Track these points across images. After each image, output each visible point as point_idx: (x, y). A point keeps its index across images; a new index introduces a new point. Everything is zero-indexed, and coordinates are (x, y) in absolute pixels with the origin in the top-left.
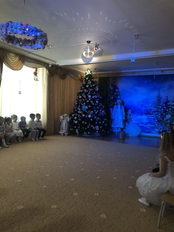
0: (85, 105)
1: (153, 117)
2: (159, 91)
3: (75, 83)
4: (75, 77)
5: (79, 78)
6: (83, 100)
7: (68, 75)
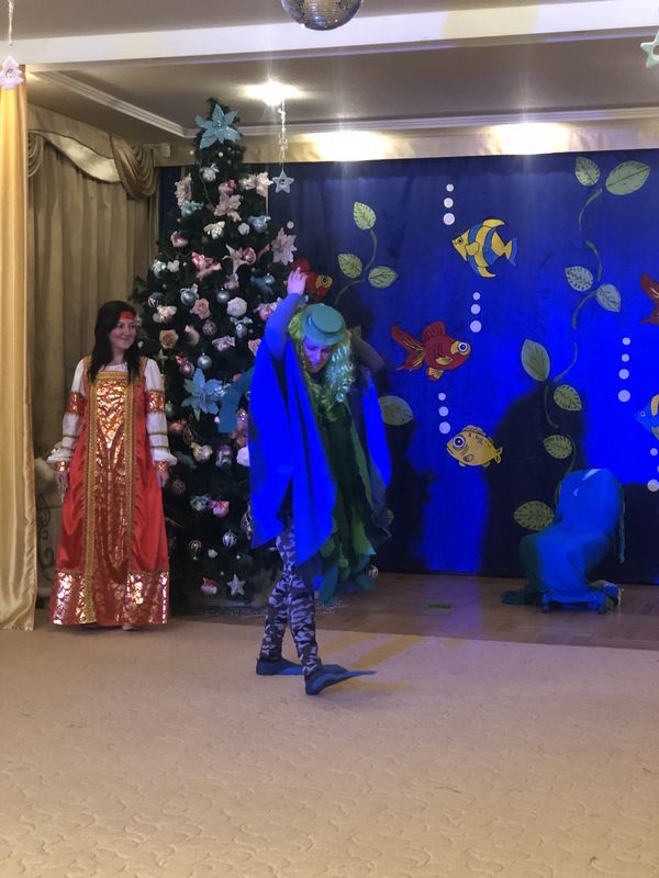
0: (210, 374)
3: (94, 204)
4: (92, 160)
5: (120, 166)
6: (184, 337)
7: (48, 144)
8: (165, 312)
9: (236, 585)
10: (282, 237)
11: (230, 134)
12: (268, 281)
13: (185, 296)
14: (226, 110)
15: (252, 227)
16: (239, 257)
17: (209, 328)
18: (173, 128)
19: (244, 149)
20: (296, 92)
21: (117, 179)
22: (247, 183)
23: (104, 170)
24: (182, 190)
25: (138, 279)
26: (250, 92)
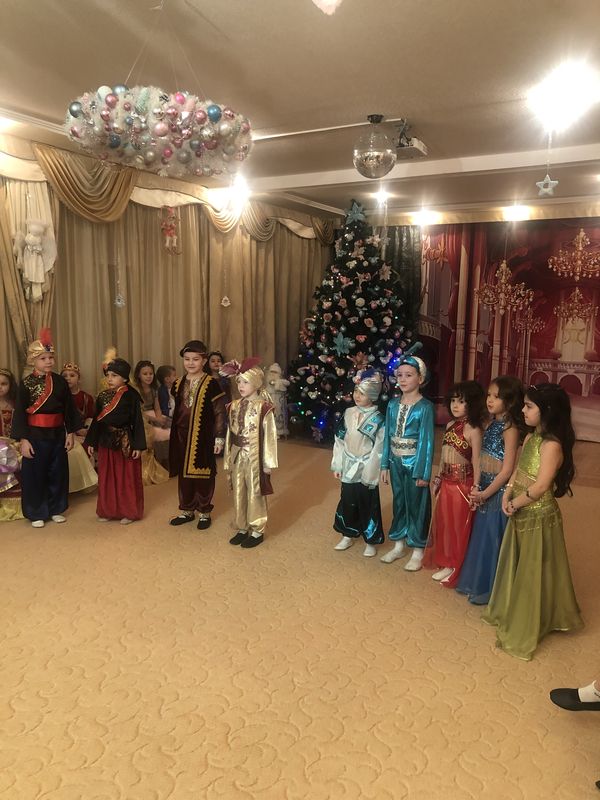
0: (345, 335)
4: (301, 229)
5: (316, 230)
6: (335, 316)
7: (278, 222)
8: (327, 304)
10: (385, 268)
11: (361, 217)
13: (336, 297)
14: (359, 205)
15: (370, 263)
16: (362, 278)
17: (346, 312)
21: (314, 237)
22: (369, 241)
23: (307, 233)
24: (337, 245)
25: (317, 288)
26: (370, 196)
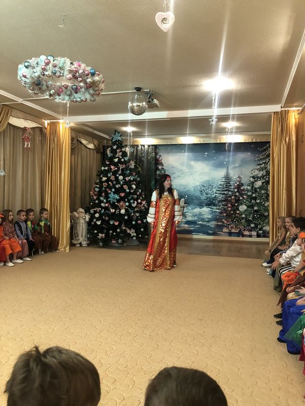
0: (114, 193)
1: (218, 209)
2: (228, 168)
3: (88, 154)
4: (88, 144)
5: (95, 145)
6: (109, 184)
7: (78, 140)
8: (104, 179)
9: (120, 241)
10: (131, 161)
11: (120, 138)
12: (128, 172)
13: (109, 175)
14: (119, 133)
15: (124, 160)
17: (114, 182)
18: (107, 137)
19: (123, 142)
20: (134, 129)
21: (94, 148)
22: (123, 149)
23: (91, 146)
24: (108, 151)
25: (98, 171)
26: (124, 129)
